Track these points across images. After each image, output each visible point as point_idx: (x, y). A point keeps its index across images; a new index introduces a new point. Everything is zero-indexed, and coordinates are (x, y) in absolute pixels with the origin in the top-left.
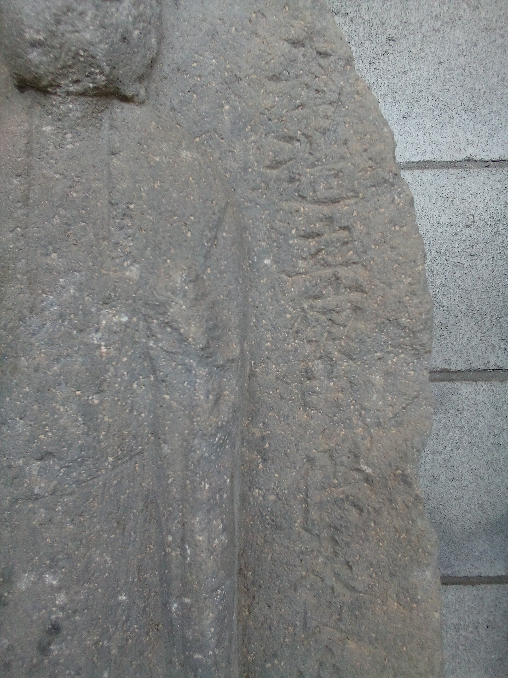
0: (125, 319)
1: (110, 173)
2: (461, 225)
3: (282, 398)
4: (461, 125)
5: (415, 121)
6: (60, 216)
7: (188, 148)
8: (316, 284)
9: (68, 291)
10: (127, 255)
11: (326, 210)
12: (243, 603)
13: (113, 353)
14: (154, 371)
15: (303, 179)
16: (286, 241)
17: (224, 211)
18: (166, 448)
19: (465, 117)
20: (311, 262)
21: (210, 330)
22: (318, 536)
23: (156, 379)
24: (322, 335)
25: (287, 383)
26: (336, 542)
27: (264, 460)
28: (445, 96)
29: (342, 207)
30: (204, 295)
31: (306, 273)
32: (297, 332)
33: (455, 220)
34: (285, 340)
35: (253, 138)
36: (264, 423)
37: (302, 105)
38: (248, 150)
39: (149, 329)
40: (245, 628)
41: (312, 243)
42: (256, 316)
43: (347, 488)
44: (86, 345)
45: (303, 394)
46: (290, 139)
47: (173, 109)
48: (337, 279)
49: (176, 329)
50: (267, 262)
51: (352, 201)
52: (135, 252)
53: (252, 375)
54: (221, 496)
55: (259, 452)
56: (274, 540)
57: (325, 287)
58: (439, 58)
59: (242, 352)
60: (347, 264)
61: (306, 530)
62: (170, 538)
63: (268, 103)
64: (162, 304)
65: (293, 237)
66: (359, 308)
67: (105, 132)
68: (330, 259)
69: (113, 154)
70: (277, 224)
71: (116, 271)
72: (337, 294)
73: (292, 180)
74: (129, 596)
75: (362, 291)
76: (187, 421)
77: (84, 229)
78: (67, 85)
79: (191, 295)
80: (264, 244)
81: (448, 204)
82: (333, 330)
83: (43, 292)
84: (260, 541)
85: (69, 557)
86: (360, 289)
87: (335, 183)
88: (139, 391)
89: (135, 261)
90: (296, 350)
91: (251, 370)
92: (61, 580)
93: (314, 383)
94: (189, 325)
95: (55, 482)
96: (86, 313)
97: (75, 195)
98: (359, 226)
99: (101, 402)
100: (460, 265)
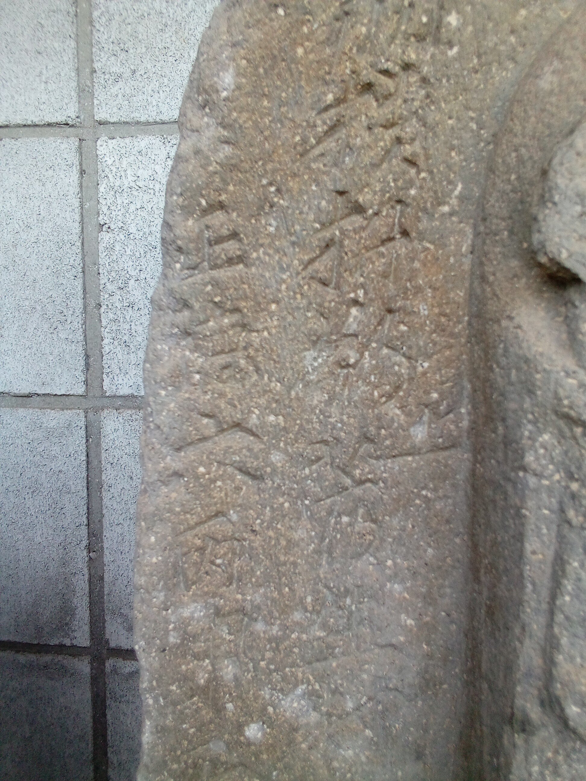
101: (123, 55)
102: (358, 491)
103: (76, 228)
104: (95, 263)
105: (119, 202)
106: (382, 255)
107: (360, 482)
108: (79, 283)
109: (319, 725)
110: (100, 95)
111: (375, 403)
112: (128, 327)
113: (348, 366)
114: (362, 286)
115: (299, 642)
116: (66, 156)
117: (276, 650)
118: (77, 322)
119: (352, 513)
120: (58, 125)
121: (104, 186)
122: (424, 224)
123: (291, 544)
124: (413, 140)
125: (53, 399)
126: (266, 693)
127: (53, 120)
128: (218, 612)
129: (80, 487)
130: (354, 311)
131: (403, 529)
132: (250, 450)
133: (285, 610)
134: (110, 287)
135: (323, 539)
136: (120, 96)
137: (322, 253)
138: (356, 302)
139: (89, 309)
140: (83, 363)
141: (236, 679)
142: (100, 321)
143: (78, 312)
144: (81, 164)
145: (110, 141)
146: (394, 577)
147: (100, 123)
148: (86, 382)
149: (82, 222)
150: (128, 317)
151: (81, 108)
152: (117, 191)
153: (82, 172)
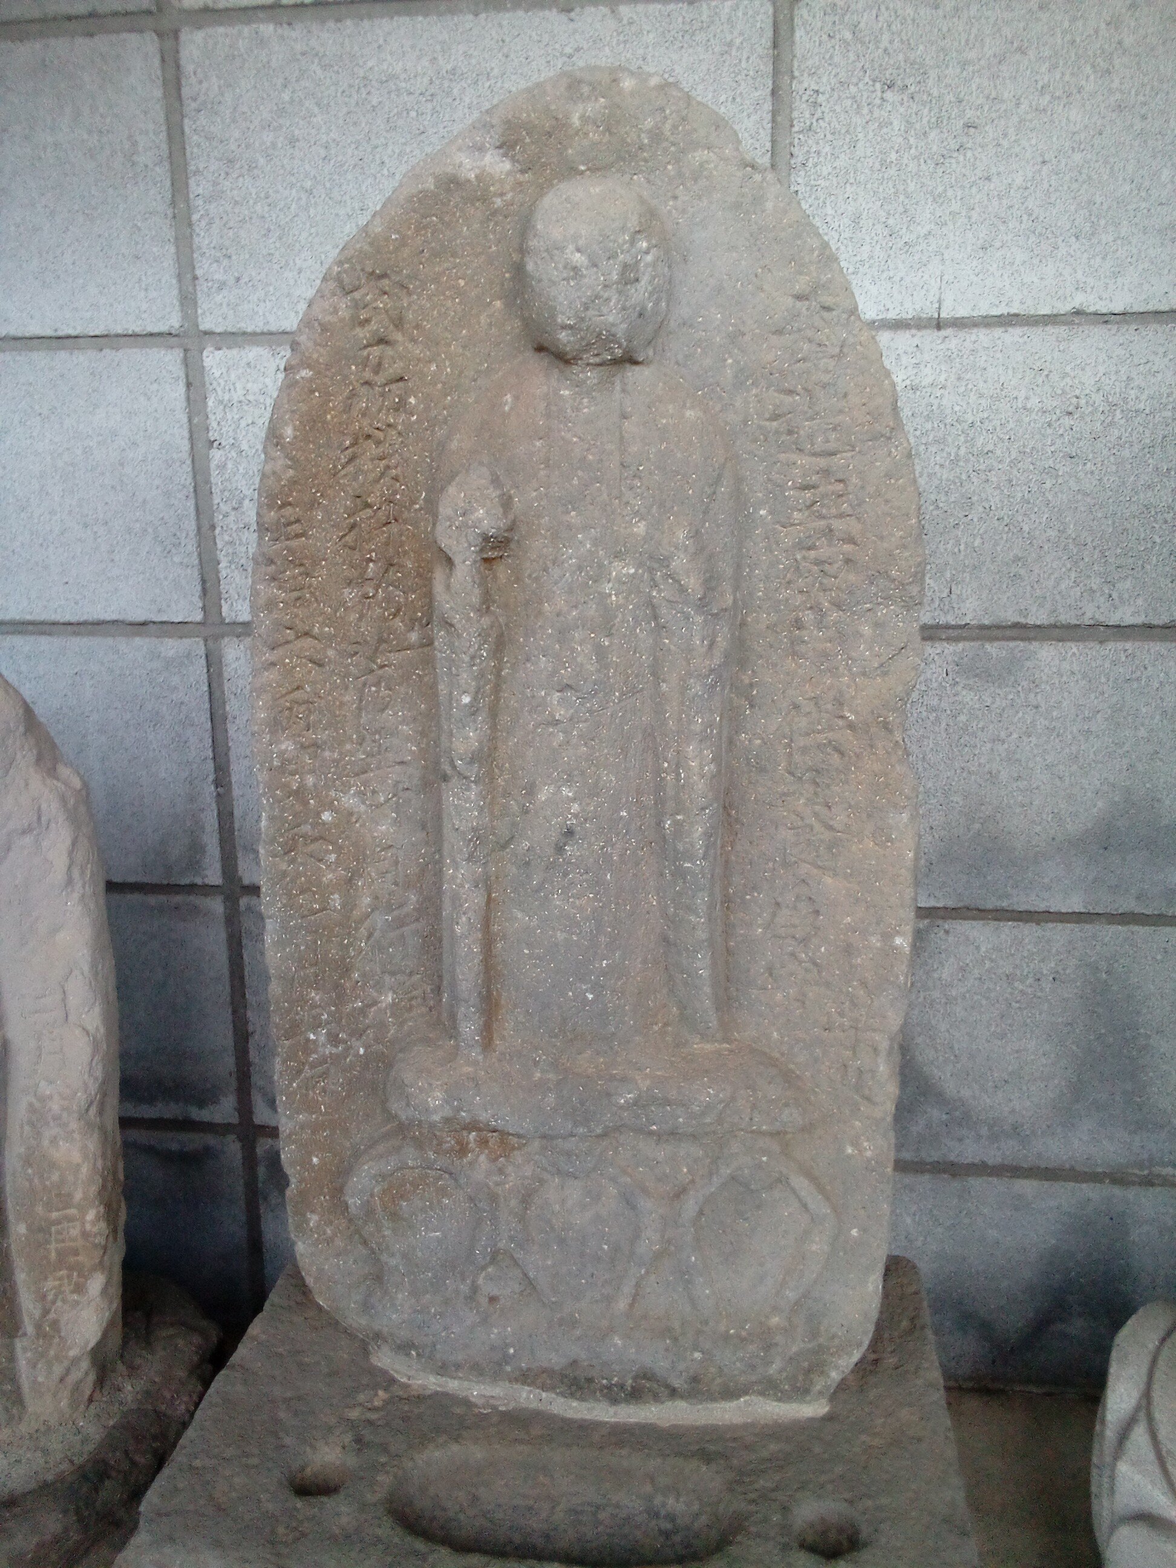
0: (632, 571)
1: (622, 438)
2: (1058, 412)
3: (771, 646)
4: (1069, 258)
5: (999, 254)
6: (578, 477)
7: (692, 407)
8: (810, 537)
9: (585, 545)
10: (636, 513)
11: (823, 462)
12: (726, 839)
13: (621, 601)
14: (656, 618)
15: (802, 432)
16: (782, 493)
17: (723, 466)
18: (664, 686)
19: (1076, 246)
20: (806, 513)
21: (707, 581)
22: (800, 778)
23: (657, 625)
24: (813, 586)
25: (776, 632)
26: (817, 784)
27: (752, 706)
28: (1048, 214)
29: (839, 461)
30: (703, 549)
31: (799, 524)
32: (789, 583)
33: (1050, 404)
34: (776, 590)
35: (754, 391)
36: (753, 671)
37: (804, 359)
38: (749, 403)
39: (653, 580)
40: (727, 862)
41: (808, 494)
42: (749, 566)
43: (830, 735)
44: (599, 593)
45: (792, 643)
46: (790, 392)
47: (677, 363)
48: (831, 531)
49: (678, 582)
50: (762, 512)
51: (849, 454)
52: (643, 510)
53: (743, 624)
54: (712, 731)
55: (747, 699)
56: (757, 781)
57: (819, 539)
58: (1041, 155)
59: (735, 601)
60: (841, 516)
61: (789, 773)
62: (666, 765)
63: (770, 357)
64: (666, 558)
65: (790, 489)
66: (851, 560)
67: (617, 395)
68: (824, 511)
69: (625, 418)
70: (775, 476)
71: (626, 528)
72: (830, 545)
73: (790, 432)
74: (629, 814)
75: (855, 543)
76: (684, 663)
77: (599, 489)
78: (588, 358)
79: (692, 550)
80: (760, 495)
81: (1041, 380)
82: (825, 581)
83: (564, 546)
84: (745, 783)
85: (583, 773)
86: (851, 541)
87: (833, 436)
88: (641, 636)
89: (642, 519)
90: (787, 600)
91: (742, 619)
92: (576, 793)
93: (804, 632)
94: (689, 577)
95: (572, 711)
96: (600, 566)
97: (590, 457)
98: (854, 480)
99: (611, 644)
100: (1051, 471)
101: (225, 262)
102: (380, 672)
103: (185, 445)
104: (208, 482)
105: (229, 416)
106: (384, 532)
107: (382, 667)
108: (191, 504)
109: (366, 812)
110: (204, 305)
111: (386, 620)
112: (244, 549)
113: (369, 598)
114: (373, 551)
115: (349, 763)
116: (170, 368)
117: (337, 767)
118: (191, 546)
119: (377, 684)
120: (160, 334)
121: (212, 399)
122: (406, 515)
123: (342, 704)
124: (396, 467)
125: (170, 627)
126: (333, 793)
127: (156, 330)
128: (303, 747)
129: (203, 719)
130: (371, 565)
131: (407, 693)
132: (315, 648)
133: (341, 743)
134: (224, 508)
135: (361, 701)
136: (224, 306)
137: (350, 531)
138: (370, 560)
139: (204, 530)
140: (199, 588)
141: (315, 785)
142: (215, 544)
143: (192, 534)
144: (187, 376)
145: (217, 353)
146: (402, 723)
147: (206, 333)
148: (204, 608)
149: (191, 438)
150: (244, 540)
151: (185, 317)
152: (227, 406)
153: (189, 385)
